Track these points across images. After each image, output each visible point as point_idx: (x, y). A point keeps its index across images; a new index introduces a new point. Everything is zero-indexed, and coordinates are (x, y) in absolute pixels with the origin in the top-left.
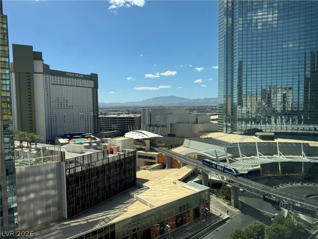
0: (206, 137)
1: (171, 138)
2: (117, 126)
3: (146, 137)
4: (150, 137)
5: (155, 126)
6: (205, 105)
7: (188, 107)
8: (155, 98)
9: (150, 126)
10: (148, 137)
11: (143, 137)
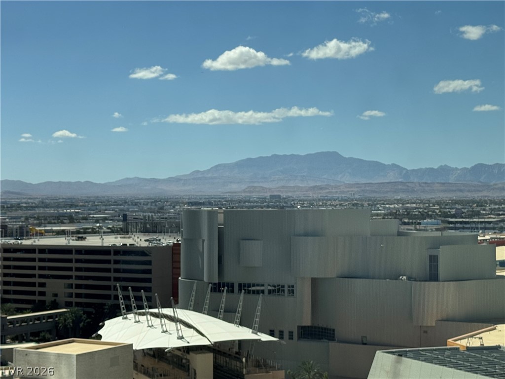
0: (475, 343)
1: (312, 347)
2: (71, 286)
3: (195, 340)
4: (213, 340)
5: (241, 287)
6: (477, 196)
7: (398, 201)
8: (249, 163)
9: (217, 288)
10: (204, 342)
11: (181, 338)
